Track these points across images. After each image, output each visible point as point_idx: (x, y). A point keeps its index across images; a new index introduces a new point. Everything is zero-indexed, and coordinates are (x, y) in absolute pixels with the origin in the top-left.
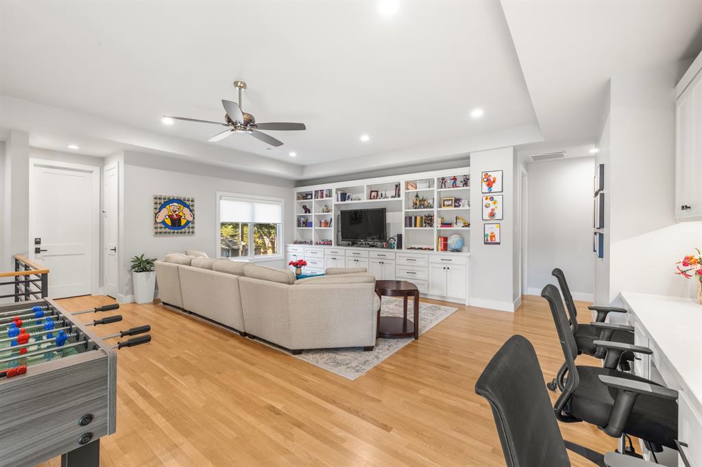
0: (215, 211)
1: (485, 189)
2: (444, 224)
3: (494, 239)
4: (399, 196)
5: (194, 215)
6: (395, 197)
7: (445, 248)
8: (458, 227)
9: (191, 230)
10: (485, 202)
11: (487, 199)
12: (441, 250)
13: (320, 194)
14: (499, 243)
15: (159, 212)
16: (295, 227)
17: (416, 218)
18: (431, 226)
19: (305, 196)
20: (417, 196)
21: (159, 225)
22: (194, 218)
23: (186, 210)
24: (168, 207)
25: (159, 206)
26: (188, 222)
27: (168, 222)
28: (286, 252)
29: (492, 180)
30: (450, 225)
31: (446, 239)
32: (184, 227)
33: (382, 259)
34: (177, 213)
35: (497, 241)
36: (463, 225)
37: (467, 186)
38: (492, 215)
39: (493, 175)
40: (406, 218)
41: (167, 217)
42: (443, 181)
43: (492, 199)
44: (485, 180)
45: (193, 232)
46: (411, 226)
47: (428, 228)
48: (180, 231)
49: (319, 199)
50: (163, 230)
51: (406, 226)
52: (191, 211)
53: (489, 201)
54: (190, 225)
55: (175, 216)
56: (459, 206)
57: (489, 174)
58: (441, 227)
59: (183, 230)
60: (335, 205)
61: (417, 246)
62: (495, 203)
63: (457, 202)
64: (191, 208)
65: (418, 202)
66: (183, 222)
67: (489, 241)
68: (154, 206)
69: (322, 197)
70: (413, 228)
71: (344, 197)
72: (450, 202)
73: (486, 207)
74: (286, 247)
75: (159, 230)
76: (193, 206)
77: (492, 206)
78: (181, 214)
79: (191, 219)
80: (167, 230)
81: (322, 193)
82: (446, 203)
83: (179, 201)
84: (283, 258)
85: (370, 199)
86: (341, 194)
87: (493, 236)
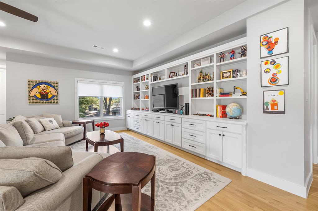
0: (74, 89)
1: (265, 52)
2: (223, 94)
3: (276, 107)
4: (187, 73)
5: (57, 92)
6: (184, 74)
7: (224, 115)
8: (237, 96)
9: (56, 101)
10: (264, 67)
11: (266, 63)
12: (220, 117)
13: (143, 78)
14: (283, 113)
15: (32, 90)
16: (133, 100)
17: (200, 90)
18: (212, 96)
19: (137, 80)
20: (201, 72)
21: (32, 98)
22: (58, 94)
23: (52, 89)
24: (38, 87)
25: (31, 87)
26: (53, 96)
27: (39, 96)
28: (126, 114)
29: (273, 42)
30: (228, 94)
31: (224, 107)
32: (50, 99)
33: (173, 122)
34: (45, 91)
35: (281, 109)
36: (241, 94)
37: (244, 56)
38: (274, 80)
39: (274, 36)
40: (192, 90)
41: (38, 93)
42: (221, 56)
43: (273, 62)
44: (264, 43)
45: (57, 102)
46: (196, 96)
47: (210, 98)
48: (47, 101)
49: (143, 81)
50: (35, 101)
51: (192, 97)
52: (56, 89)
53: (269, 66)
54: (55, 98)
55: (43, 92)
56: (237, 76)
57: (269, 35)
58: (220, 96)
59: (50, 101)
60: (151, 84)
61: (202, 113)
62: (277, 67)
63: (235, 72)
64: (56, 88)
65: (202, 77)
66: (50, 96)
67: (270, 110)
68: (28, 86)
69: (144, 80)
70: (198, 98)
71: (155, 78)
72: (229, 74)
73: (266, 72)
74: (126, 111)
75: (32, 101)
76: (57, 86)
77: (273, 70)
78: (48, 91)
79: (56, 94)
80: (38, 101)
81: (144, 77)
82: (225, 75)
83: (46, 83)
84: (124, 118)
85: (169, 78)
86: (153, 76)
87: (274, 104)
